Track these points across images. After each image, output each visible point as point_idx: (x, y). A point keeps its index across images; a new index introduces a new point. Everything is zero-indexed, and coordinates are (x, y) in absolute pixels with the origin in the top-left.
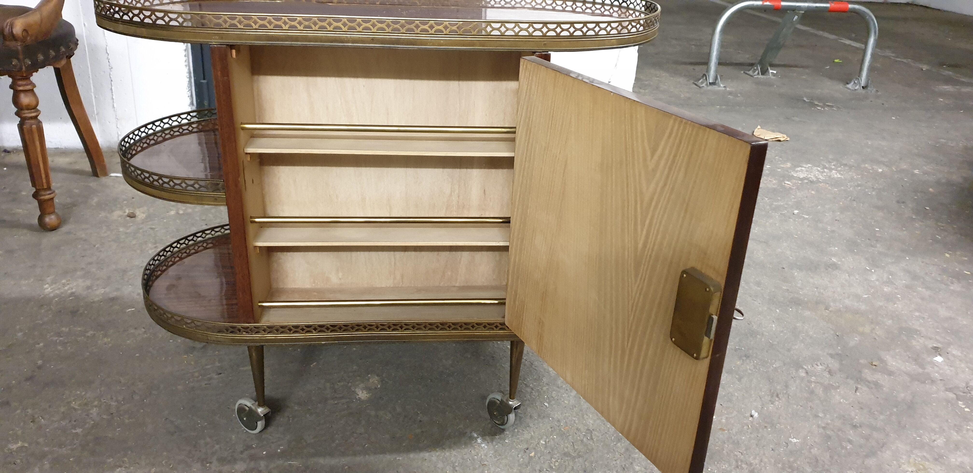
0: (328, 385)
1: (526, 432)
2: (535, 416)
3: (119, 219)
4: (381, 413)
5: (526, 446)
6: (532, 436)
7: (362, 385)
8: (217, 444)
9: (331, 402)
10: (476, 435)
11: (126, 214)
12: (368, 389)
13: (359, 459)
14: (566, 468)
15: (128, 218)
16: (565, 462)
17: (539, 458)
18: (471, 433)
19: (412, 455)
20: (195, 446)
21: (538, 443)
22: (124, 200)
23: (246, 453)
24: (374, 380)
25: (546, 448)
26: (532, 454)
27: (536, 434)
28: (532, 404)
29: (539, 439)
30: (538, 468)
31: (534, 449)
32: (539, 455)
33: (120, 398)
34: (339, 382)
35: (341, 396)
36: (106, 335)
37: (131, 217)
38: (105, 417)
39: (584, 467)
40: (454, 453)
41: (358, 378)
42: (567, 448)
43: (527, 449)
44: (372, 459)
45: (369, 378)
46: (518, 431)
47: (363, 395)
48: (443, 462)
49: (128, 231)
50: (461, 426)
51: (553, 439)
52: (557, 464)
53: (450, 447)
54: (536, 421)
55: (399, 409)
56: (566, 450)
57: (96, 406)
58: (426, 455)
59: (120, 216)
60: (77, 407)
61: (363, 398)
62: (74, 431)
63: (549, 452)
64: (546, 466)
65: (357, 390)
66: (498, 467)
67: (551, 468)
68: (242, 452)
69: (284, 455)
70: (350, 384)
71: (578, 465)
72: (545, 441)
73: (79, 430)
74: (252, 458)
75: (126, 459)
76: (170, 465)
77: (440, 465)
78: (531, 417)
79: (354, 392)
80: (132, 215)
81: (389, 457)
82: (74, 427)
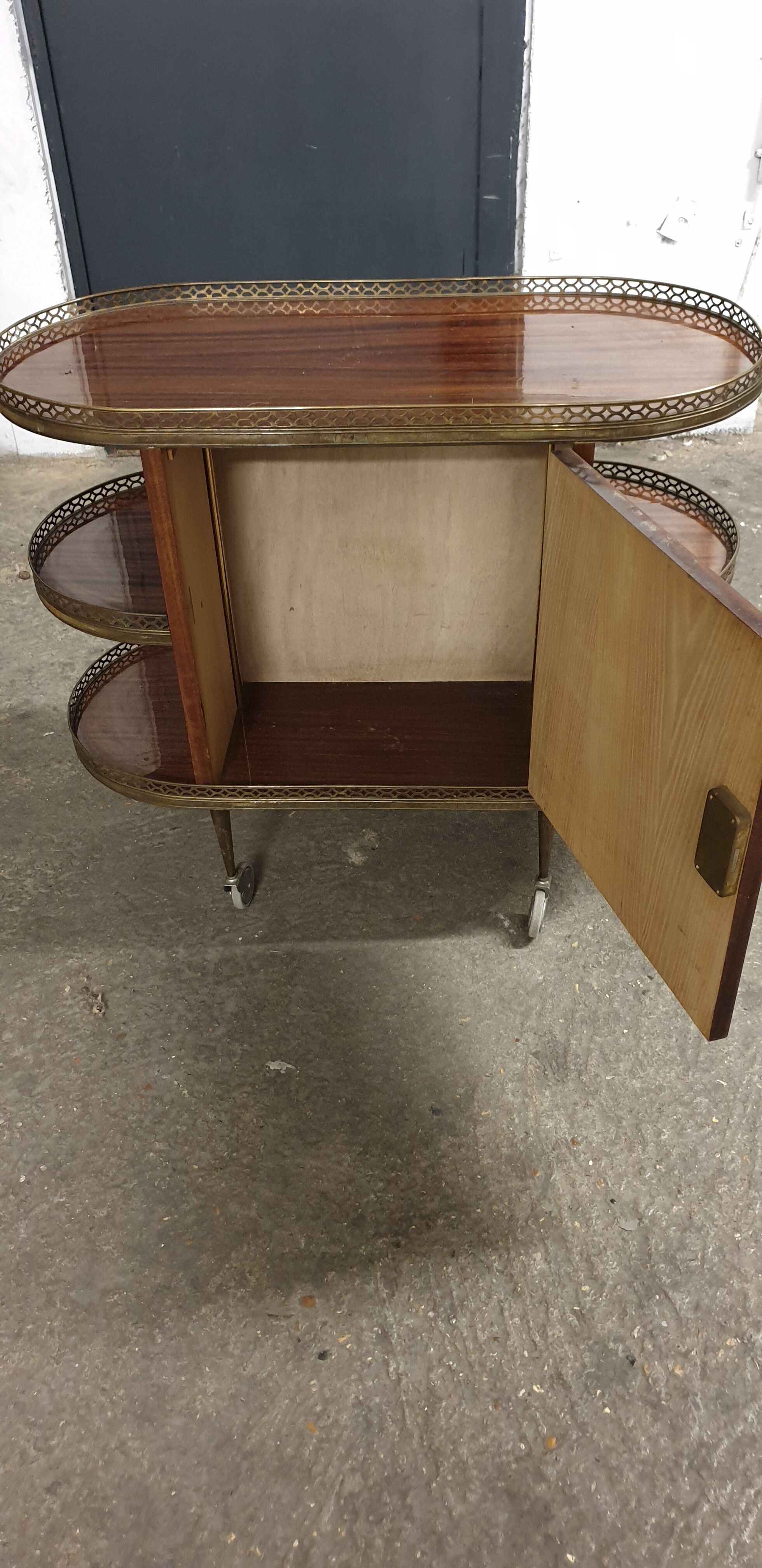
0: (312, 843)
1: (568, 913)
2: (581, 889)
3: (9, 581)
4: (381, 883)
5: (567, 933)
6: (576, 919)
7: (355, 845)
8: (182, 927)
9: (317, 868)
10: (502, 917)
11: (17, 573)
12: (362, 849)
13: (356, 946)
14: (618, 964)
15: (20, 580)
16: (617, 955)
17: (584, 949)
18: (496, 913)
19: (421, 943)
20: (155, 930)
21: (584, 929)
22: (11, 549)
23: (218, 939)
24: (370, 837)
25: (594, 934)
26: (575, 944)
27: (582, 915)
28: (579, 873)
29: (586, 923)
30: (582, 963)
31: (579, 937)
32: (584, 945)
33: (57, 864)
34: (326, 839)
35: (330, 859)
36: (25, 774)
37: (25, 579)
38: (43, 891)
39: (642, 962)
40: (473, 940)
41: (350, 834)
42: (622, 936)
43: (569, 937)
44: (369, 945)
45: (364, 834)
46: (558, 912)
47: (356, 858)
48: (461, 953)
49: (24, 604)
50: (484, 903)
51: (604, 923)
52: (607, 958)
53: (469, 933)
54: (583, 898)
55: (403, 879)
56: (620, 938)
57: (30, 876)
58: (437, 942)
59: (10, 577)
60: (7, 877)
61: (357, 863)
62: (10, 910)
63: (598, 942)
64: (592, 960)
65: (348, 851)
66: (530, 961)
67: (599, 963)
68: (213, 938)
69: (262, 940)
70: (340, 843)
71: (635, 959)
72: (593, 926)
73: (16, 909)
74: (225, 943)
75: (76, 947)
76: (129, 955)
77: (456, 957)
78: (576, 891)
79: (346, 854)
80: (25, 576)
81: (392, 944)
82: (10, 904)
